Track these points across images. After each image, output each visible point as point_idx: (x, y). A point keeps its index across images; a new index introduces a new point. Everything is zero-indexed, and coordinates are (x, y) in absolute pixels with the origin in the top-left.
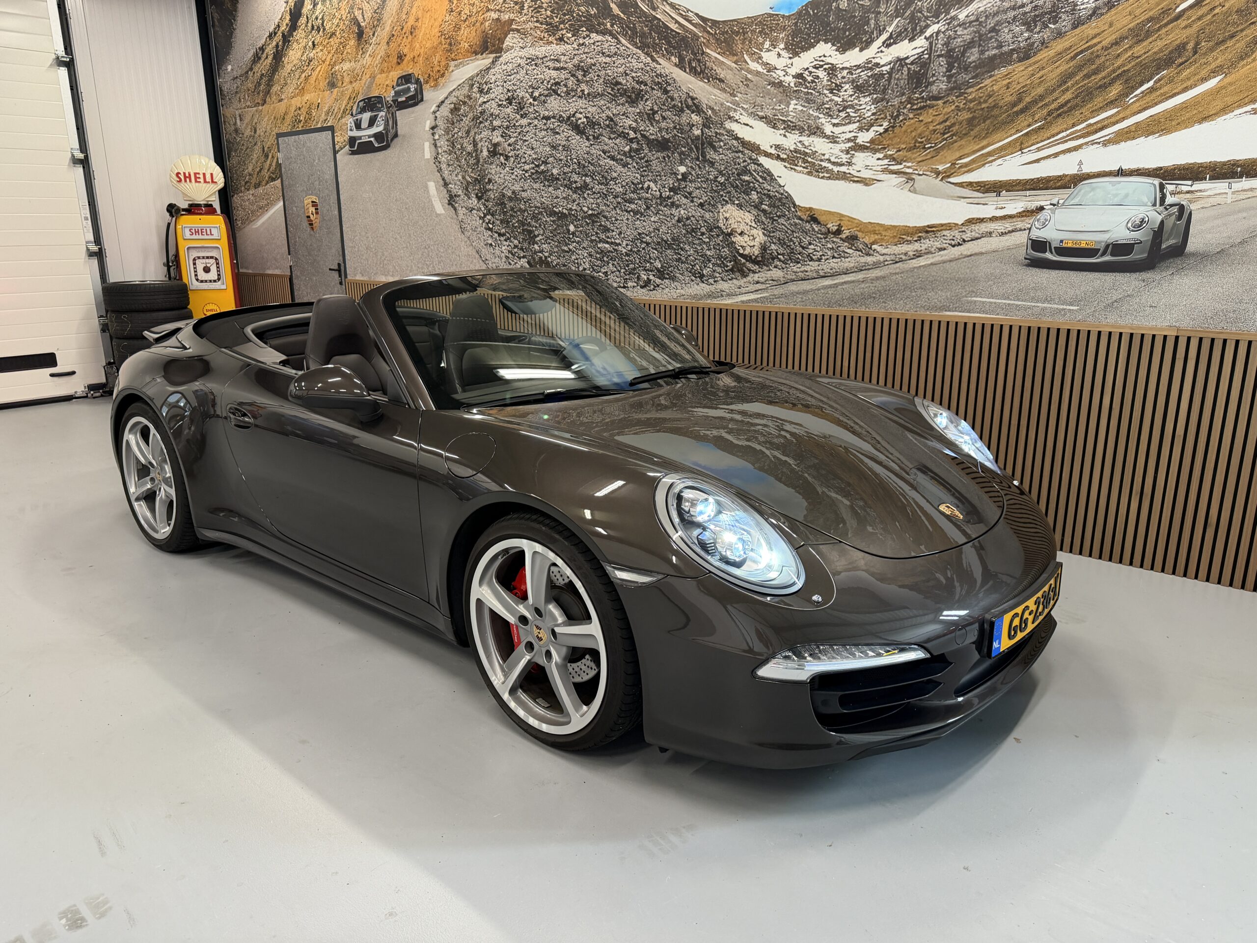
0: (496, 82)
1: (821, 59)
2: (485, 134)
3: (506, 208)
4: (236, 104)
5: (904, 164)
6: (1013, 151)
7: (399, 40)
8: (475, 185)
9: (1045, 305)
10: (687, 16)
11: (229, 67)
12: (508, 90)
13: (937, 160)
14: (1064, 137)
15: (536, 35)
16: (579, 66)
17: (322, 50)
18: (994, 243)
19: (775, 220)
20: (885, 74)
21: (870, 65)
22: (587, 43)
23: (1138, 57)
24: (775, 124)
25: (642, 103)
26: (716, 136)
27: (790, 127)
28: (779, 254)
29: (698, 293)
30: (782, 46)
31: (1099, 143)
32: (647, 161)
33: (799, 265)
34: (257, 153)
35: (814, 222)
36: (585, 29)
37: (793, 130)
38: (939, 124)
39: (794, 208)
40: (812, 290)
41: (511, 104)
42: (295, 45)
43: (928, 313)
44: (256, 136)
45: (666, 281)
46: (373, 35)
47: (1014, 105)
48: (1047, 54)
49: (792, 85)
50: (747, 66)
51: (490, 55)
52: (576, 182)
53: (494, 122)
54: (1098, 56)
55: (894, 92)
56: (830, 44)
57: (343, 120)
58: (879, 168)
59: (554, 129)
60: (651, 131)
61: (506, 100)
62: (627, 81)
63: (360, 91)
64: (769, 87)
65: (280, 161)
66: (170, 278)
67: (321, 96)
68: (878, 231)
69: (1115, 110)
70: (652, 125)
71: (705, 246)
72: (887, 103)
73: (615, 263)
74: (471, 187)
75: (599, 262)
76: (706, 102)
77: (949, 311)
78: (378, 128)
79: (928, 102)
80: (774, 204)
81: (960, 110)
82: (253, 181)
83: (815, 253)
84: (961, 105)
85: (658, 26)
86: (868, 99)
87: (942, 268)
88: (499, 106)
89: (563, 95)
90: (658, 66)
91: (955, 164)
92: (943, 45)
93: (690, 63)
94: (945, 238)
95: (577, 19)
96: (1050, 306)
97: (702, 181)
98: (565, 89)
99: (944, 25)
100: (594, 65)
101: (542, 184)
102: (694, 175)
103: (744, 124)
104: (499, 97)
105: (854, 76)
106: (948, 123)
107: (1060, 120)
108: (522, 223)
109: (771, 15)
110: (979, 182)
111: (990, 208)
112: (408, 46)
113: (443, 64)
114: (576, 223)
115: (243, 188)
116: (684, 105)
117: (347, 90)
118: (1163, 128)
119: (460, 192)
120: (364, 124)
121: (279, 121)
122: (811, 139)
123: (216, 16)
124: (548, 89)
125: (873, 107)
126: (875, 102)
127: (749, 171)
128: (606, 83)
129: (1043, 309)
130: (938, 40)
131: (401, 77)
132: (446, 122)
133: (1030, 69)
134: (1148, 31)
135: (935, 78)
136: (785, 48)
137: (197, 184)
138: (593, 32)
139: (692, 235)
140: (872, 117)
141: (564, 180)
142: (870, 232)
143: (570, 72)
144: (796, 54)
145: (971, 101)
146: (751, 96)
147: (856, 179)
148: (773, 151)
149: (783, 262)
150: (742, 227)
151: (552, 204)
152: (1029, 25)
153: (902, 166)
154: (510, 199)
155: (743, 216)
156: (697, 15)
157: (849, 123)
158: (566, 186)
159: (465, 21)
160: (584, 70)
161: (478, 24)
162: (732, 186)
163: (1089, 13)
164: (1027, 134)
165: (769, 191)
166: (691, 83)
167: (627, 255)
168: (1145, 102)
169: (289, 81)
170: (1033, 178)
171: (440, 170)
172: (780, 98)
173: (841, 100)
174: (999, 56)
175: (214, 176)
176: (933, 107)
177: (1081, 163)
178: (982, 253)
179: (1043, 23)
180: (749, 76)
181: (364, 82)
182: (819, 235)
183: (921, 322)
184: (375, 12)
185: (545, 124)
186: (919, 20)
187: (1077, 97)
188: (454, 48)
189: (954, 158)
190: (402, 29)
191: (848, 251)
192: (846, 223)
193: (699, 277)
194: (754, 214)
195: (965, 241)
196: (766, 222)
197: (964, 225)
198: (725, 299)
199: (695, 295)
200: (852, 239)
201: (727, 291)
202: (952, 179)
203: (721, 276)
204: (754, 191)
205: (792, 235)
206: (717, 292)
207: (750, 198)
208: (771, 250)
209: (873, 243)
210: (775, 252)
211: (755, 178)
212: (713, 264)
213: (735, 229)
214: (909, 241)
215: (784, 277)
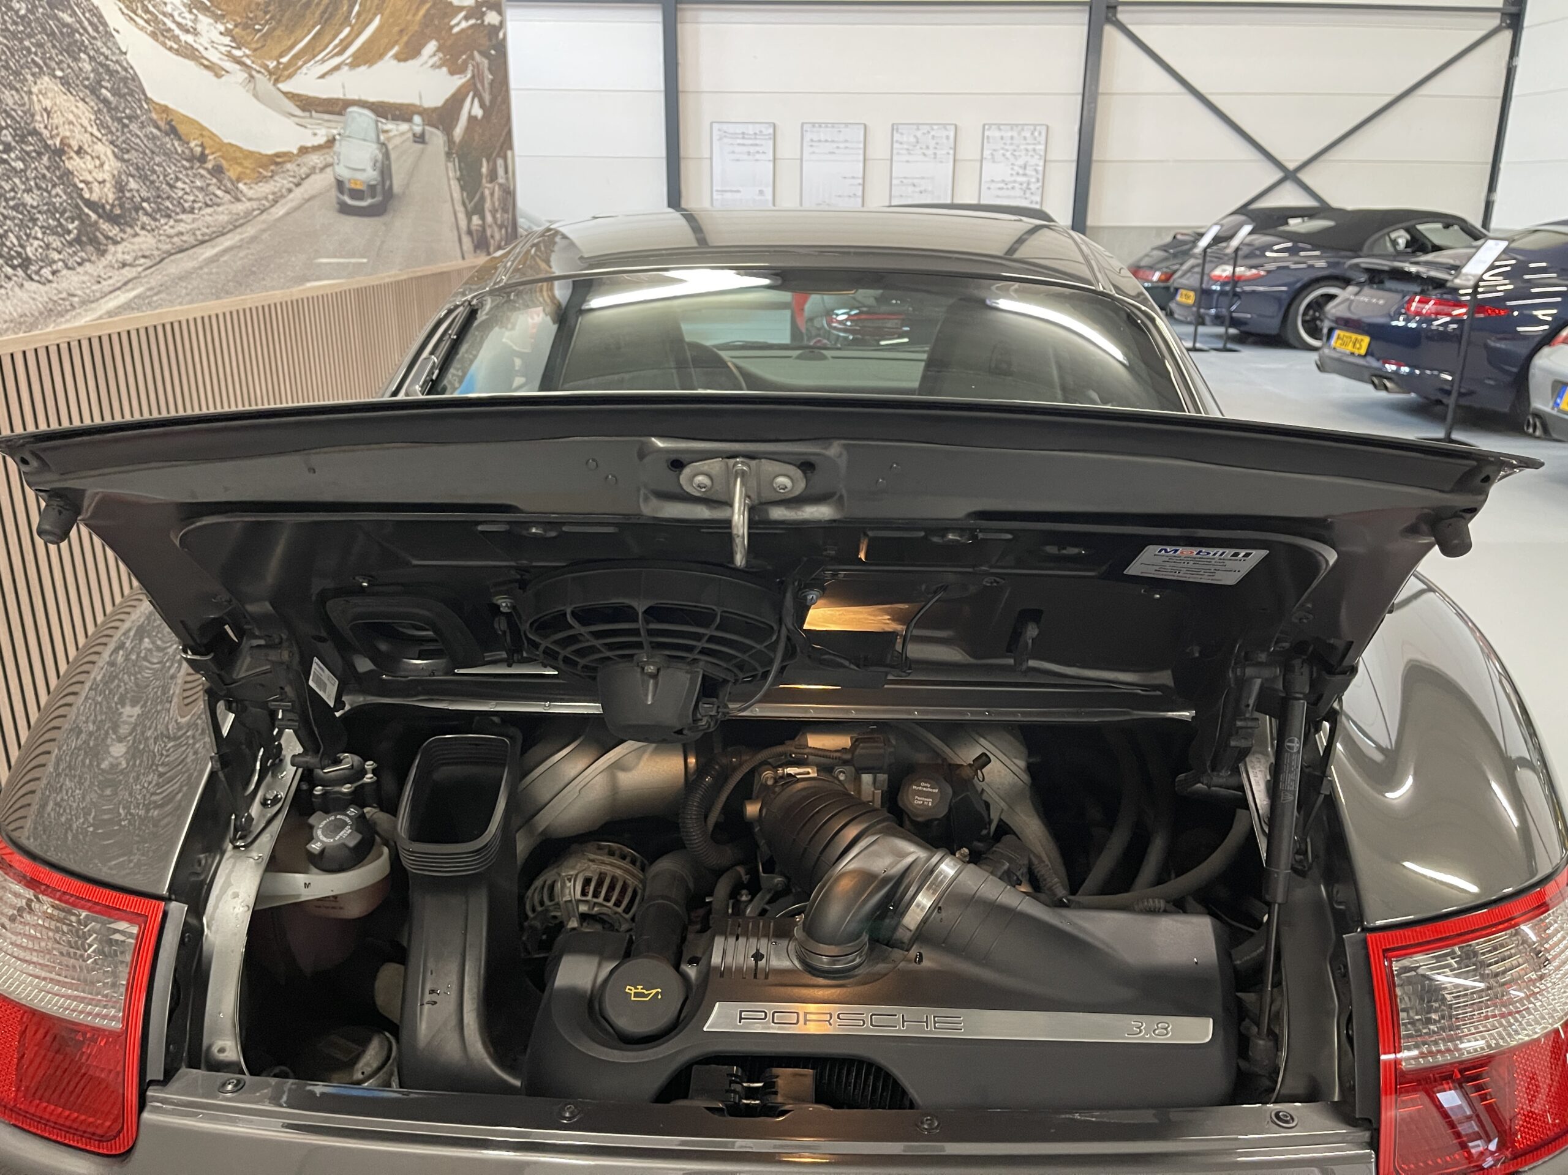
5: (244, 49)
13: (266, 53)
28: (143, 200)
31: (347, 65)
33: (172, 222)
35: (176, 136)
39: (147, 103)
40: (195, 270)
58: (223, 49)
68: (239, 158)
77: (309, 281)
80: (119, 88)
83: (185, 197)
87: (294, 220)
91: (279, 64)
94: (289, 173)
107: (327, 27)
110: (298, 95)
111: (309, 133)
142: (231, 160)
147: (206, 63)
149: (151, 217)
150: (78, 138)
153: (242, 54)
164: (314, 38)
165: (107, 58)
182: (185, 163)
189: (276, 52)
191: (219, 193)
192: (208, 142)
193: (20, 266)
194: (92, 108)
195: (303, 179)
196: (114, 127)
197: (298, 155)
198: (80, 314)
199: (21, 316)
200: (218, 171)
201: (79, 292)
202: (280, 86)
203: (61, 257)
204: (85, 52)
205: (152, 159)
206: (63, 299)
207: (80, 69)
208: (130, 190)
209: (239, 180)
210: (136, 194)
211: (80, 23)
212: (41, 227)
213: (67, 141)
214: (265, 177)
215: (158, 249)
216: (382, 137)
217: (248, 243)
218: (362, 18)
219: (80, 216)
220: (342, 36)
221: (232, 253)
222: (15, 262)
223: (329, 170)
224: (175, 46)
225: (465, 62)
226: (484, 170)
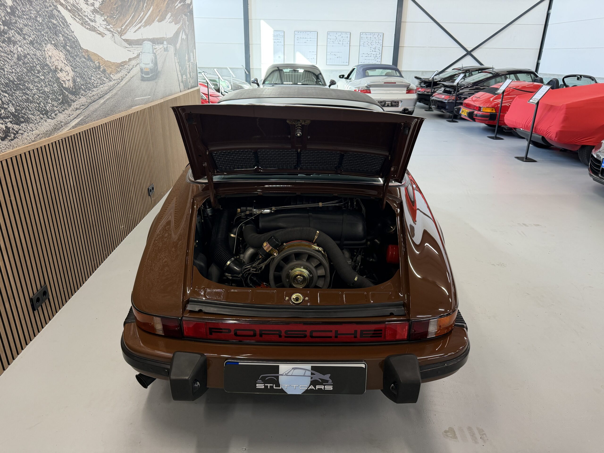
6: (131, 25)
13: (117, 25)
14: (138, 22)
19: (75, 59)
28: (82, 85)
33: (91, 92)
35: (90, 60)
39: (81, 49)
40: (98, 108)
58: (104, 26)
68: (111, 66)
69: (143, 13)
83: (94, 82)
87: (128, 85)
91: (122, 29)
94: (126, 69)
107: (136, 13)
127: (55, 15)
139: (32, 73)
142: (108, 66)
147: (99, 32)
149: (84, 91)
150: (60, 65)
155: (59, 55)
162: (48, 27)
164: (132, 18)
165: (68, 35)
182: (94, 70)
189: (121, 25)
191: (105, 79)
192: (100, 60)
193: (45, 114)
194: (64, 54)
195: (130, 70)
196: (71, 59)
197: (128, 62)
198: (64, 128)
199: (47, 131)
200: (104, 71)
201: (64, 121)
202: (122, 37)
203: (58, 109)
204: (61, 34)
205: (83, 70)
206: (59, 124)
207: (60, 40)
208: (78, 82)
209: (110, 74)
210: (79, 84)
211: (59, 23)
212: (51, 99)
213: (57, 67)
214: (118, 71)
215: (87, 102)
216: (154, 51)
217: (114, 96)
218: (147, 8)
219: (63, 94)
220: (141, 16)
221: (109, 100)
222: (44, 113)
223: (138, 65)
224: (89, 27)
225: (180, 19)
226: (186, 58)
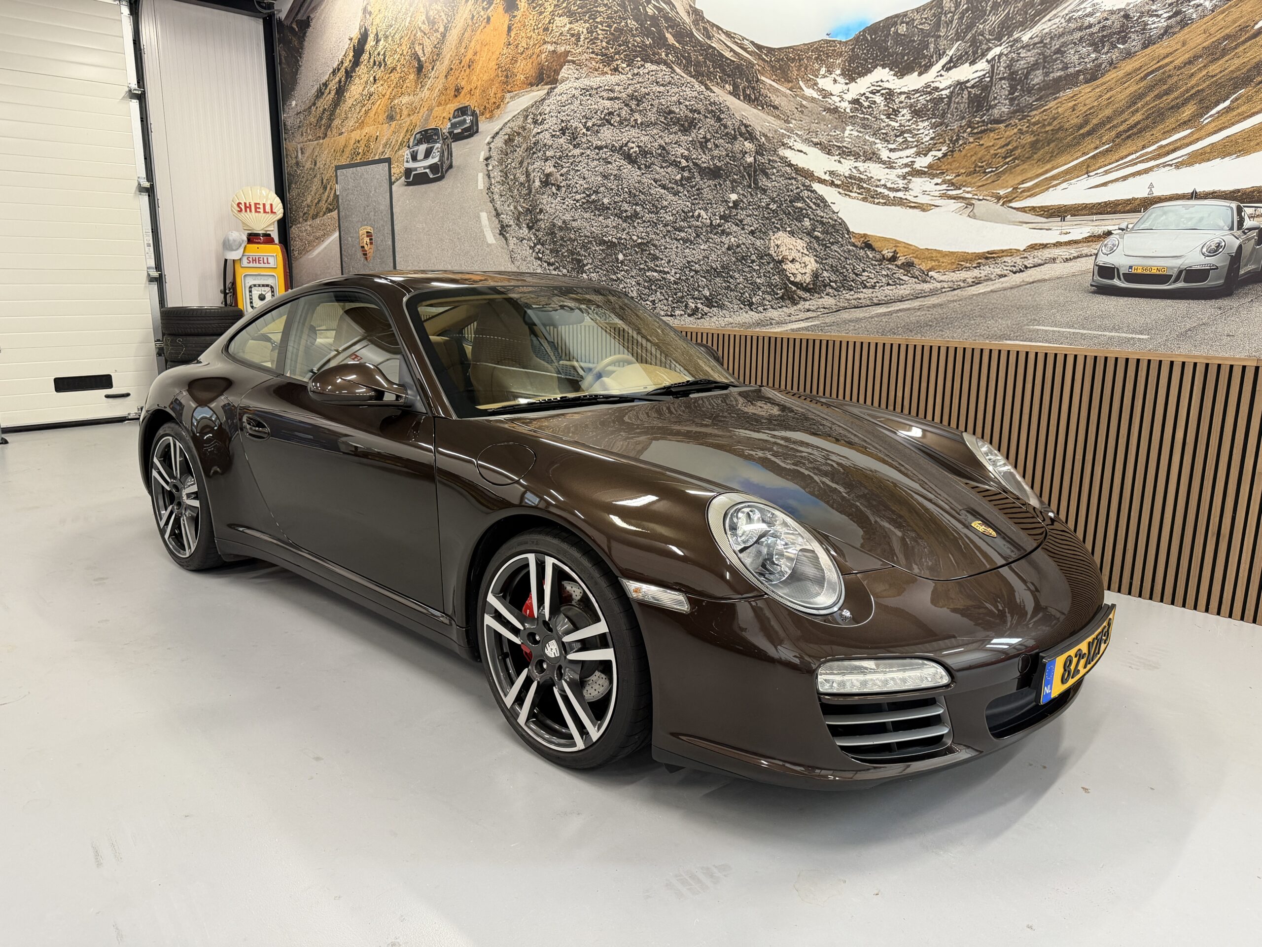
0: (550, 112)
1: (878, 84)
2: (537, 164)
3: (555, 237)
4: (299, 138)
5: (963, 189)
6: (1079, 175)
7: (457, 73)
8: (527, 215)
9: (1111, 334)
10: (743, 44)
11: (294, 103)
12: (562, 121)
13: (998, 185)
14: (1133, 160)
15: (591, 66)
16: (633, 95)
17: (382, 85)
18: (1059, 269)
19: (828, 247)
20: (944, 98)
21: (929, 90)
22: (641, 72)
23: (1213, 76)
24: (829, 150)
25: (695, 131)
26: (769, 164)
27: (845, 153)
28: (831, 281)
29: (747, 321)
30: (838, 72)
31: (1171, 165)
32: (698, 190)
33: (852, 293)
34: (316, 184)
35: (869, 248)
36: (639, 59)
37: (848, 156)
38: (1000, 148)
39: (848, 234)
40: (865, 318)
41: (564, 135)
42: (357, 81)
43: (987, 342)
44: (316, 168)
45: (715, 309)
46: (433, 69)
47: (1081, 127)
48: (1115, 75)
49: (848, 110)
50: (802, 93)
51: (545, 87)
52: (626, 211)
53: (547, 152)
54: (1170, 76)
55: (953, 116)
56: (887, 69)
57: (400, 152)
58: (937, 194)
59: (606, 158)
60: (703, 159)
61: (560, 130)
62: (681, 110)
63: (418, 123)
64: (824, 113)
65: (338, 193)
66: (226, 304)
67: (379, 129)
68: (937, 258)
69: (1189, 131)
70: (704, 153)
71: (754, 274)
72: (946, 128)
73: (663, 291)
74: (522, 218)
75: (648, 290)
76: (760, 129)
77: (1010, 340)
78: (434, 160)
79: (990, 125)
80: (827, 230)
81: (1022, 134)
82: (311, 212)
83: (868, 280)
84: (1024, 129)
85: (713, 55)
86: (926, 123)
87: (1002, 296)
88: (553, 136)
89: (616, 124)
90: (712, 94)
91: (1017, 188)
92: (1005, 68)
93: (744, 91)
94: (1006, 264)
95: (632, 50)
96: (1117, 334)
97: (753, 209)
98: (618, 119)
99: (1007, 47)
100: (648, 94)
101: (593, 214)
102: (746, 202)
103: (798, 151)
104: (552, 128)
105: (912, 101)
106: (1010, 147)
107: (1129, 142)
108: (572, 253)
109: (827, 42)
110: (1042, 207)
111: (1054, 232)
112: (466, 79)
113: (499, 95)
114: (625, 252)
115: (301, 219)
116: (737, 133)
117: (405, 122)
118: (1240, 148)
119: (511, 223)
120: (420, 156)
121: (338, 154)
122: (866, 165)
123: (283, 53)
124: (601, 119)
125: (931, 131)
126: (934, 126)
127: (802, 198)
128: (660, 112)
129: (1111, 338)
130: (1000, 63)
131: (458, 110)
132: (500, 152)
133: (1098, 90)
134: (1224, 49)
135: (996, 102)
136: (842, 74)
137: (257, 214)
138: (648, 62)
139: (742, 263)
140: (930, 142)
141: (615, 209)
142: (927, 258)
143: (624, 102)
144: (852, 80)
145: (1035, 124)
146: (806, 123)
147: (913, 205)
148: (827, 177)
149: (835, 289)
150: (794, 254)
151: (601, 234)
152: (1096, 46)
153: (961, 191)
154: (561, 228)
155: (794, 244)
156: (752, 42)
157: (907, 148)
158: (616, 215)
159: (522, 53)
160: (637, 100)
161: (535, 56)
162: (785, 213)
163: (1160, 33)
164: (1093, 157)
165: (822, 217)
166: (745, 110)
167: (675, 283)
168: (1220, 122)
169: (349, 115)
170: (1100, 202)
171: (492, 201)
172: (835, 124)
173: (898, 124)
174: (1065, 77)
175: (274, 207)
176: (994, 131)
177: (1151, 186)
178: (1045, 280)
179: (1112, 43)
180: (804, 103)
181: (421, 114)
182: (874, 262)
183: (979, 351)
184: (435, 47)
185: (597, 154)
186: (981, 43)
187: (1147, 118)
188: (510, 80)
189: (1016, 182)
190: (460, 63)
191: (904, 278)
192: (901, 249)
193: (748, 305)
195: (1028, 268)
196: (819, 248)
197: (1024, 250)
198: (777, 327)
199: (745, 323)
200: (908, 266)
201: (777, 319)
202: (1013, 204)
203: (771, 304)
204: (808, 217)
205: (845, 262)
206: (767, 320)
207: (803, 225)
208: (823, 277)
209: (930, 270)
210: (827, 279)
211: (808, 205)
212: (763, 292)
213: (786, 257)
214: (967, 267)
215: (836, 305)
218: (1243, 108)
219: (786, 288)
222: (746, 303)
223: (1086, 259)
224: (883, 201)
